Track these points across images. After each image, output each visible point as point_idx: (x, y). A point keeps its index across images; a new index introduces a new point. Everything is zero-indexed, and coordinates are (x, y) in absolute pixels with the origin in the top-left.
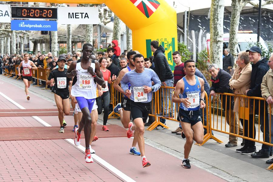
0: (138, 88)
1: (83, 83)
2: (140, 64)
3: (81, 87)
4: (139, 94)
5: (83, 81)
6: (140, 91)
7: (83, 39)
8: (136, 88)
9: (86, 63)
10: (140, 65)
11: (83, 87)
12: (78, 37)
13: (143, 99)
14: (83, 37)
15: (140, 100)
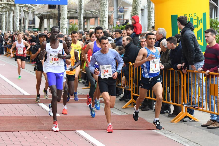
0: (104, 66)
1: (53, 60)
2: (105, 45)
3: (51, 64)
4: (105, 72)
5: (53, 58)
6: (106, 69)
7: (97, 14)
8: (102, 66)
9: (54, 44)
10: (106, 47)
11: (52, 63)
12: (91, 12)
13: (109, 75)
14: (97, 12)
15: (106, 76)
